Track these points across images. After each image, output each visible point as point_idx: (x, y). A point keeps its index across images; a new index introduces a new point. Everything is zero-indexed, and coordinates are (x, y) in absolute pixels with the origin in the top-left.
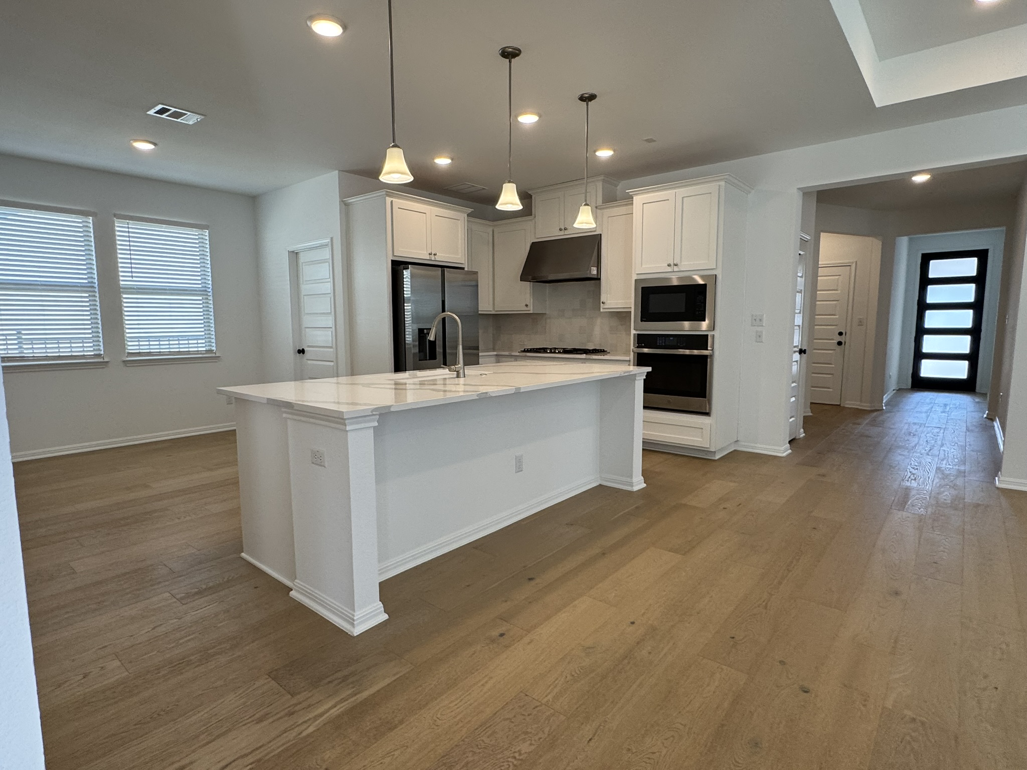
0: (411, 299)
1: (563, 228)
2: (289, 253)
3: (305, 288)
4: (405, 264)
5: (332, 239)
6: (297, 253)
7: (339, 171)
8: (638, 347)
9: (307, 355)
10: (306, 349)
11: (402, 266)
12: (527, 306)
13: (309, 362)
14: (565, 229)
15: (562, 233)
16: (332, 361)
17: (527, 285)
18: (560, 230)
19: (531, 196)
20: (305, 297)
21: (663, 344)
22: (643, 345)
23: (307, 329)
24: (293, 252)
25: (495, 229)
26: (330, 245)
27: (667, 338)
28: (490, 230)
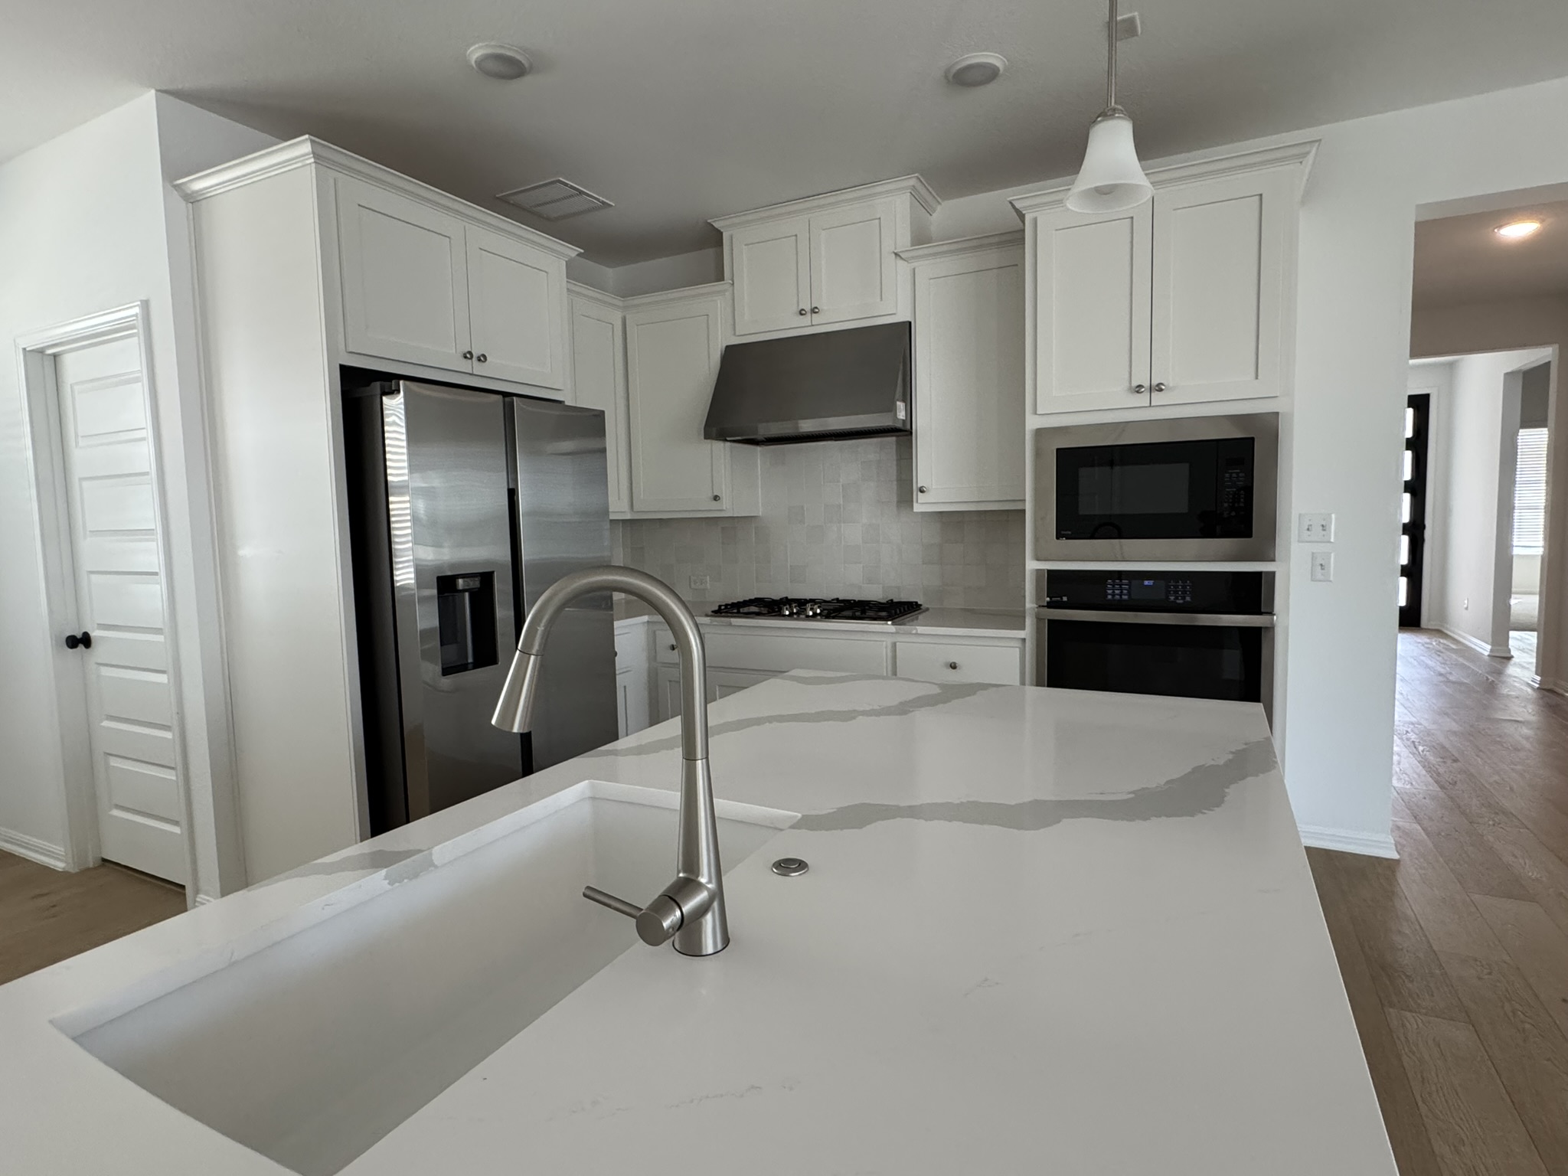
0: (411, 485)
1: (808, 308)
2: (25, 356)
3: (83, 458)
4: (389, 382)
5: (146, 305)
6: (55, 356)
7: (157, 91)
8: (1050, 605)
9: (99, 652)
10: (94, 634)
11: (377, 386)
12: (716, 498)
13: (105, 672)
14: (814, 311)
15: (806, 320)
16: (163, 672)
17: (721, 448)
18: (801, 314)
19: (722, 233)
20: (85, 484)
21: (1125, 597)
22: (1065, 599)
23: (93, 577)
24: (41, 351)
25: (627, 317)
26: (140, 330)
27: (1135, 582)
28: (616, 318)
